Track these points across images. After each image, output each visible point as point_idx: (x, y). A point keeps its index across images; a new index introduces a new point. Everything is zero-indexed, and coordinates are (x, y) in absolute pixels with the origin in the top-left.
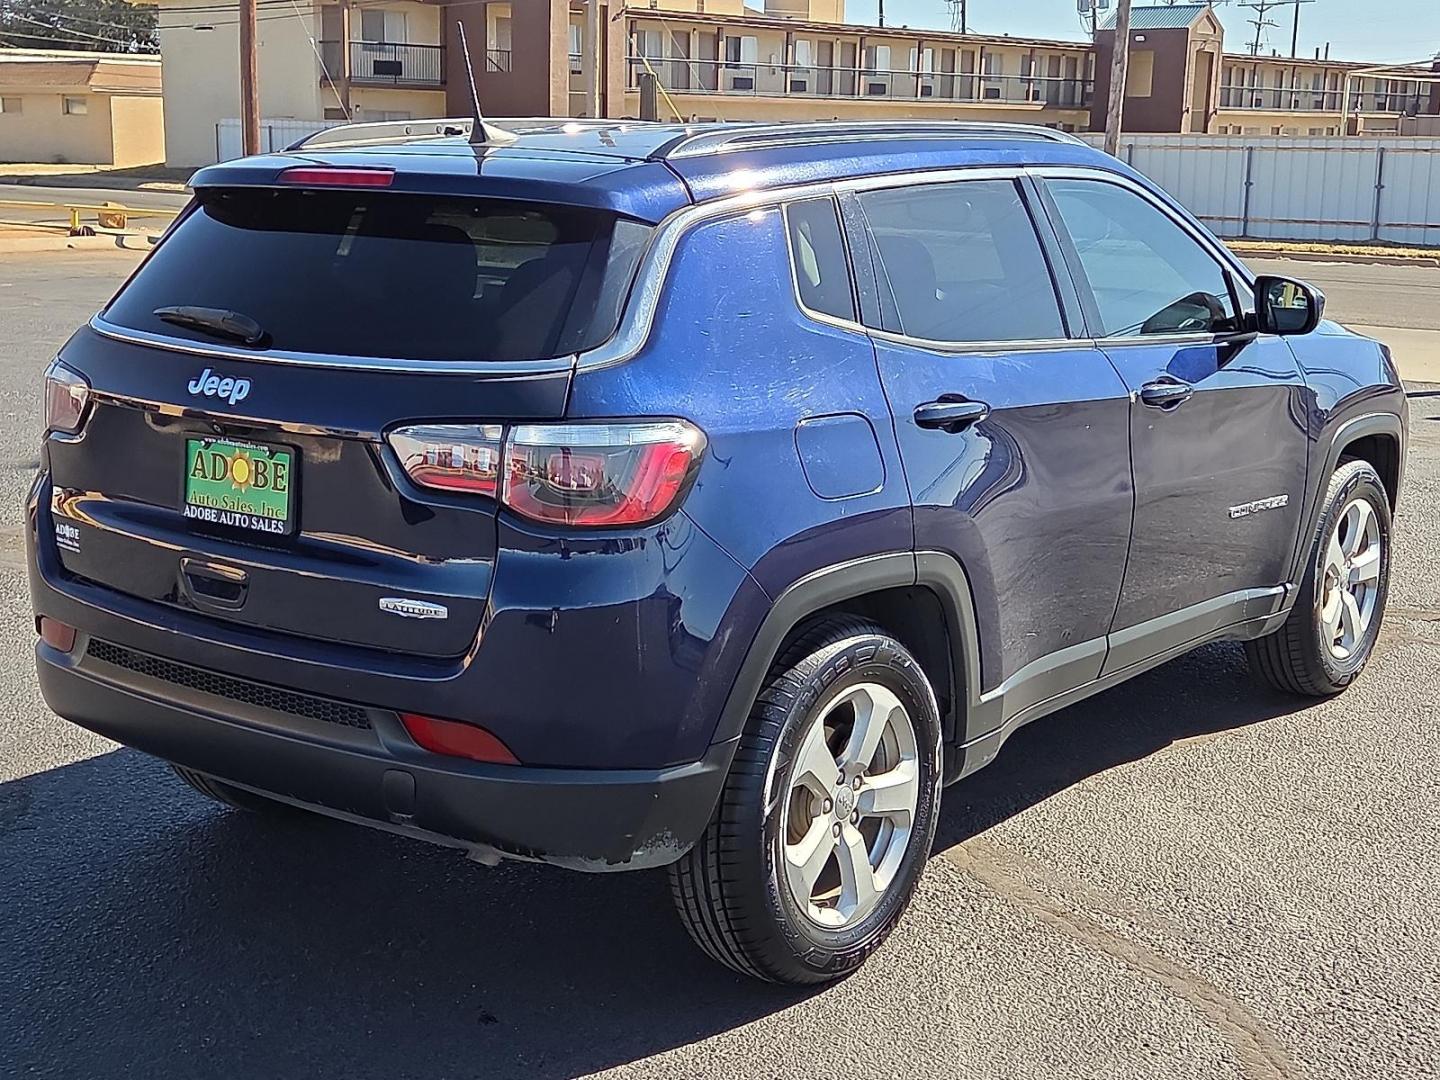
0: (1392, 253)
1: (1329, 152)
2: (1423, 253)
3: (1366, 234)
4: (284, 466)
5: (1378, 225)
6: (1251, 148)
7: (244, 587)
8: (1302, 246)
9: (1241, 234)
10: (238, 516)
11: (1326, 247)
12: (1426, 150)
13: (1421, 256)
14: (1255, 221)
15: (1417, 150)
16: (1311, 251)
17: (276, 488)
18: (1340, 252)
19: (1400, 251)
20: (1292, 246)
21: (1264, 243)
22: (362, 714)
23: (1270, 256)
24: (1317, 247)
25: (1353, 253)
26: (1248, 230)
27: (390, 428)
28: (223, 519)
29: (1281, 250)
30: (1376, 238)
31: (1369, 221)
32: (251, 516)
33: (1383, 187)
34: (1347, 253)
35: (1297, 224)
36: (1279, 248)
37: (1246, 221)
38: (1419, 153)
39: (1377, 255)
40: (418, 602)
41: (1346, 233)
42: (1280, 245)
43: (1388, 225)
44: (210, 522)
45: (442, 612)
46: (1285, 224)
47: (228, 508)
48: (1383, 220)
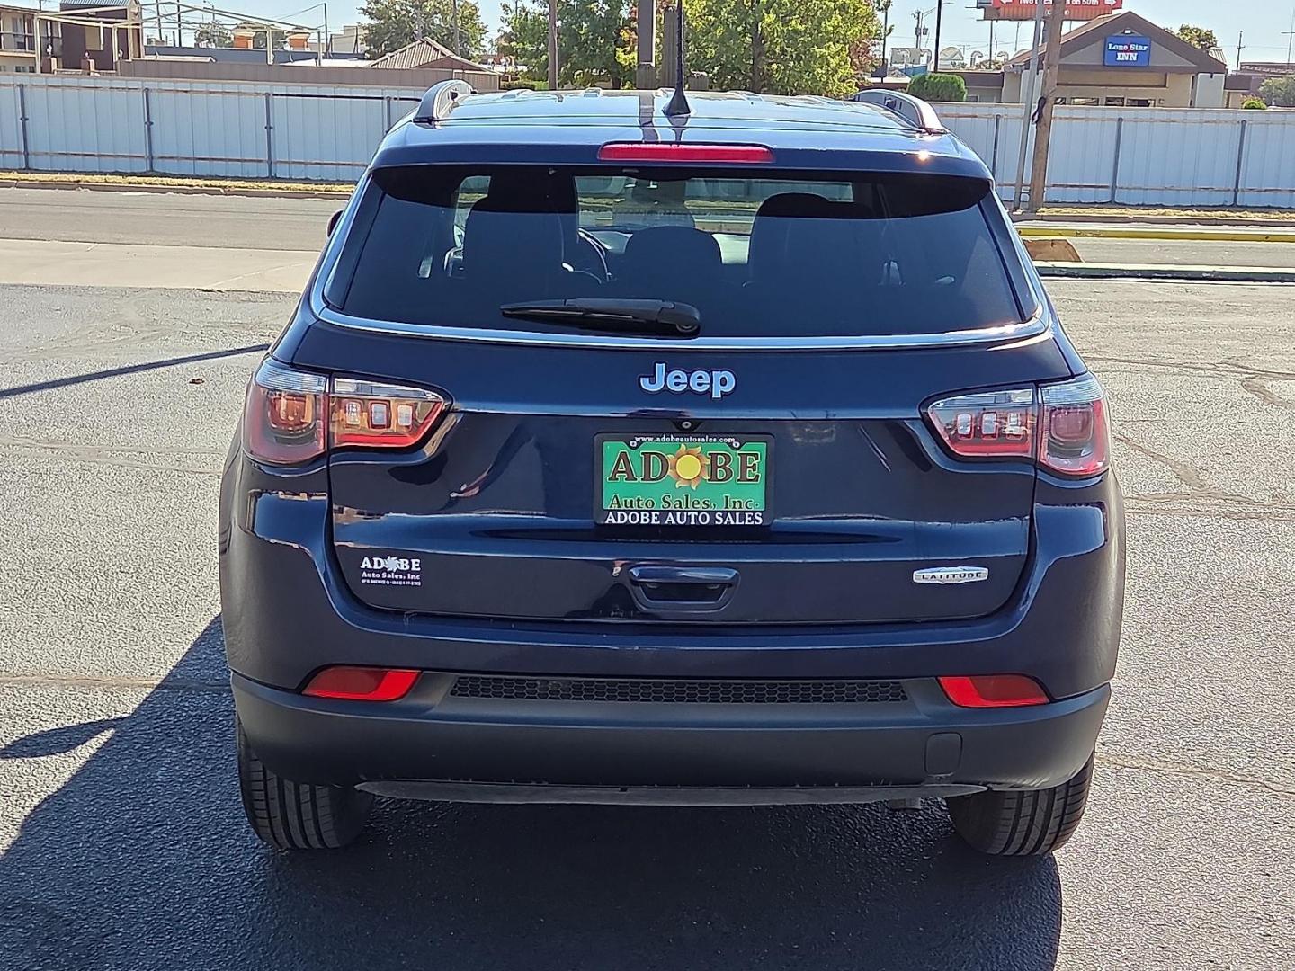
0: (182, 183)
1: (98, 91)
2: (208, 182)
3: (142, 166)
4: (756, 456)
5: (152, 158)
6: (23, 85)
7: (730, 585)
8: (97, 178)
9: (24, 167)
10: (693, 514)
11: (119, 179)
12: (186, 91)
13: (206, 186)
14: (36, 154)
15: (178, 91)
16: (106, 182)
17: (744, 478)
18: (134, 183)
19: (187, 181)
20: (88, 178)
21: (59, 175)
22: (898, 686)
23: (69, 187)
24: (111, 178)
25: (146, 183)
26: (30, 163)
27: (926, 403)
28: (670, 519)
29: (79, 181)
30: (152, 170)
31: (143, 154)
32: (712, 513)
33: (152, 123)
34: (140, 183)
35: (76, 157)
36: (76, 179)
37: (27, 154)
38: (180, 94)
39: (168, 185)
40: (959, 568)
41: (124, 165)
42: (76, 177)
43: (162, 158)
44: (650, 525)
45: (984, 573)
46: (65, 157)
47: (672, 508)
48: (157, 154)
